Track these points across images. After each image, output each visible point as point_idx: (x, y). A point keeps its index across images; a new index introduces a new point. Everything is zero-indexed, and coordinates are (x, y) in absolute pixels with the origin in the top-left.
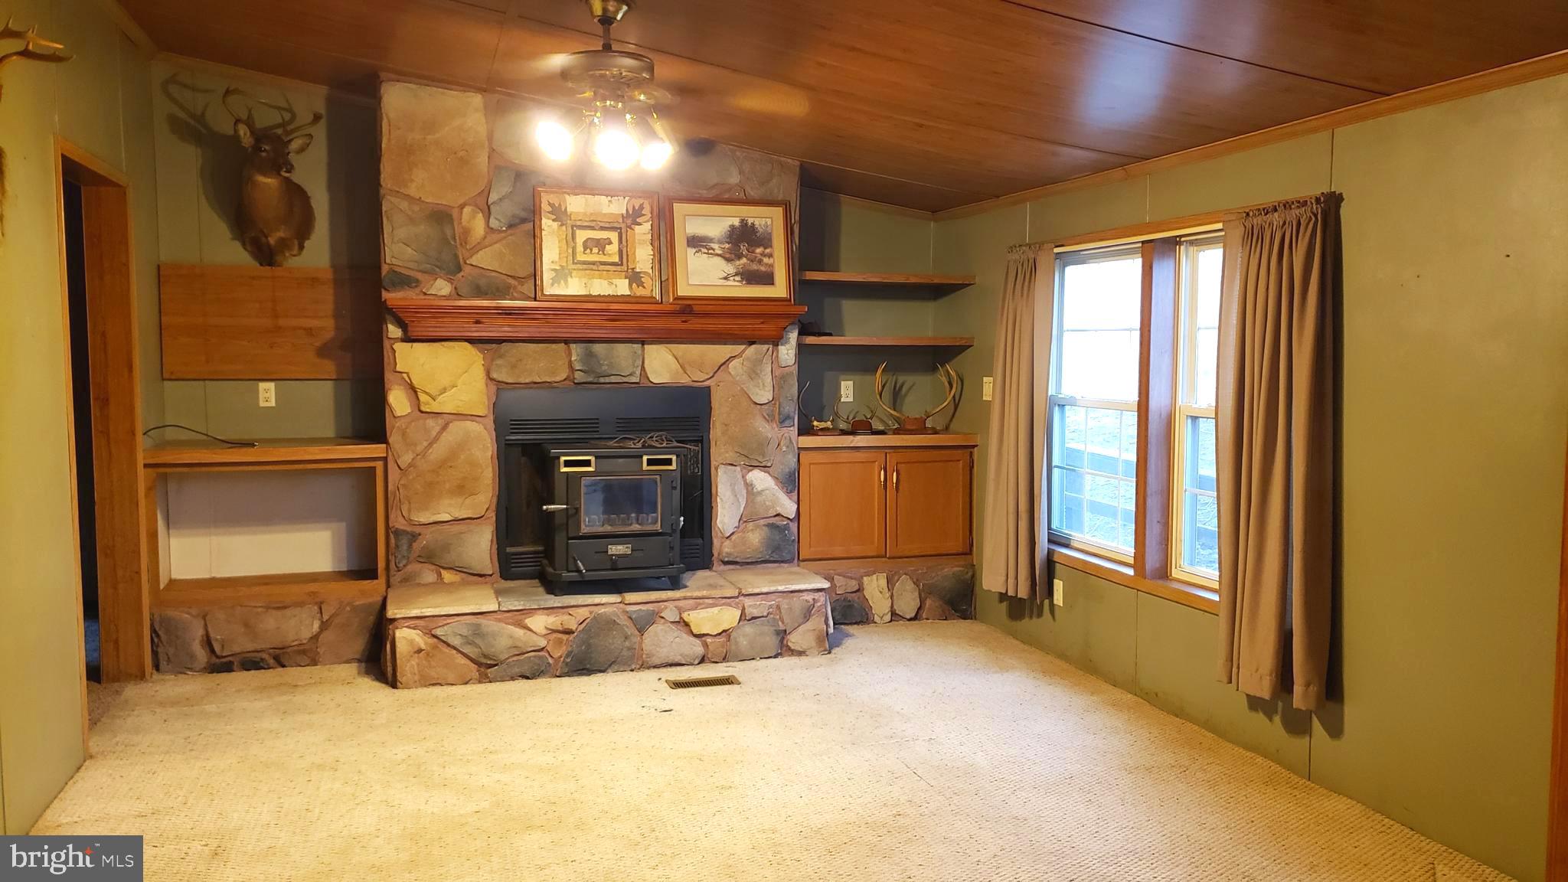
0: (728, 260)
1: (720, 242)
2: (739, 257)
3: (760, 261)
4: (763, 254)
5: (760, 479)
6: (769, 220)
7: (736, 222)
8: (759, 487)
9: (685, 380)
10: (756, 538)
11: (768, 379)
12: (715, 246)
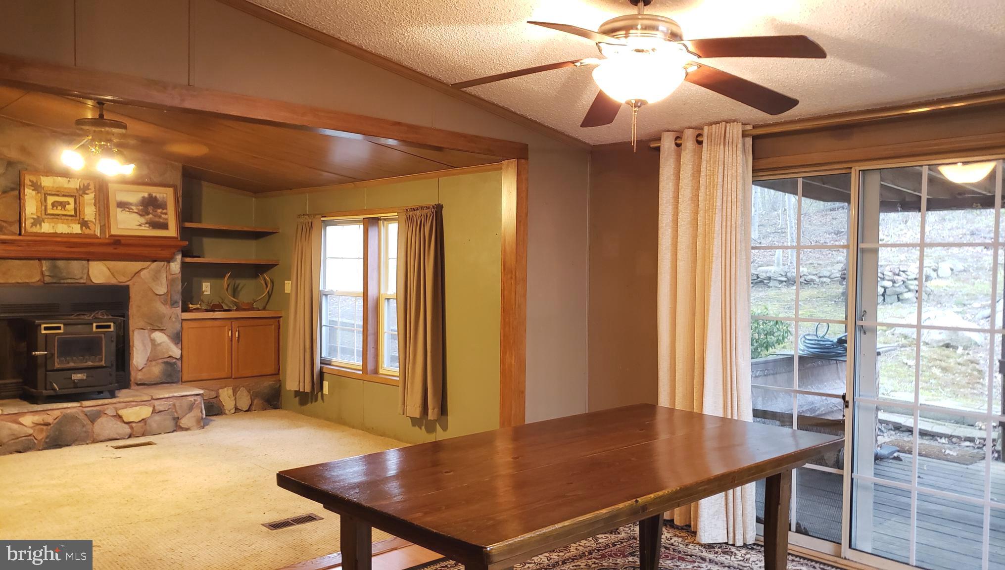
0: (141, 215)
1: (136, 205)
2: (148, 214)
3: (160, 217)
4: (162, 213)
5: (159, 337)
6: (166, 195)
7: (146, 195)
8: (159, 341)
9: (113, 281)
10: (157, 370)
11: (164, 281)
12: (134, 208)
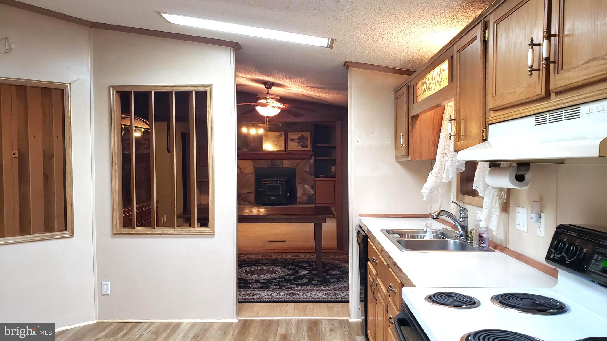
0: (298, 143)
2: (301, 142)
3: (305, 143)
6: (307, 135)
7: (300, 136)
8: (306, 188)
9: (291, 166)
10: (305, 198)
11: (308, 166)
12: (296, 140)
